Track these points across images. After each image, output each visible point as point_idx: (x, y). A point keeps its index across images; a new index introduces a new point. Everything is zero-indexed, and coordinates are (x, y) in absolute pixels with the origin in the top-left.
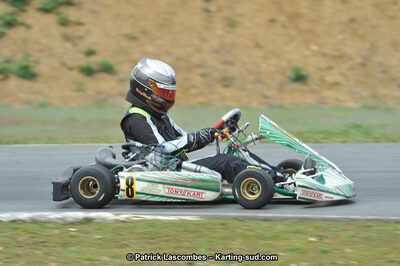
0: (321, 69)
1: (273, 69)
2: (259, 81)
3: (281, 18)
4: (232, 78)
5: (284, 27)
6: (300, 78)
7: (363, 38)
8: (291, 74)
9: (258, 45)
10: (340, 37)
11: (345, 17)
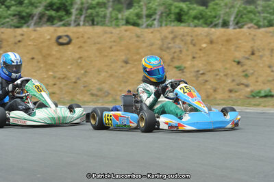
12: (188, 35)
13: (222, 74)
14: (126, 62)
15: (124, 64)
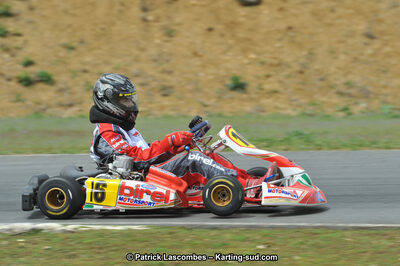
0: (258, 77)
1: (211, 77)
2: (198, 90)
3: (219, 27)
4: (171, 87)
5: (222, 36)
6: (239, 86)
7: (300, 46)
8: (229, 82)
9: (196, 54)
10: (278, 45)
11: (283, 25)
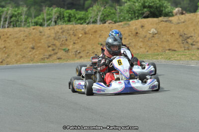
12: (71, 30)
13: (91, 52)
14: (33, 48)
15: (32, 50)
